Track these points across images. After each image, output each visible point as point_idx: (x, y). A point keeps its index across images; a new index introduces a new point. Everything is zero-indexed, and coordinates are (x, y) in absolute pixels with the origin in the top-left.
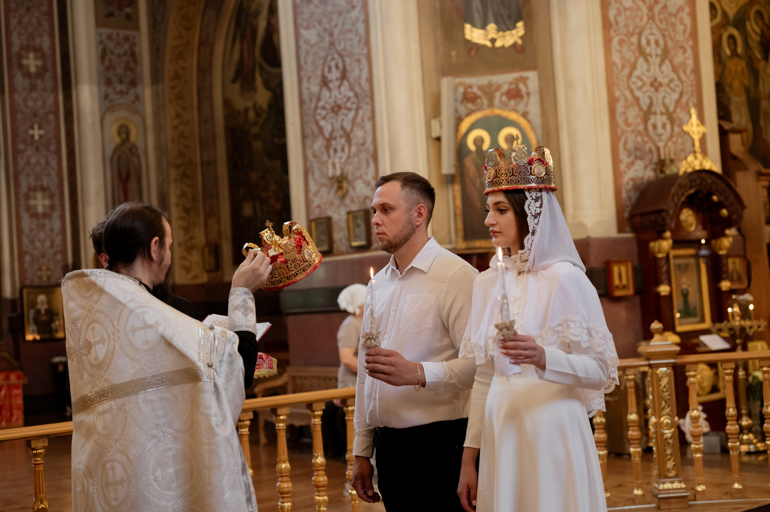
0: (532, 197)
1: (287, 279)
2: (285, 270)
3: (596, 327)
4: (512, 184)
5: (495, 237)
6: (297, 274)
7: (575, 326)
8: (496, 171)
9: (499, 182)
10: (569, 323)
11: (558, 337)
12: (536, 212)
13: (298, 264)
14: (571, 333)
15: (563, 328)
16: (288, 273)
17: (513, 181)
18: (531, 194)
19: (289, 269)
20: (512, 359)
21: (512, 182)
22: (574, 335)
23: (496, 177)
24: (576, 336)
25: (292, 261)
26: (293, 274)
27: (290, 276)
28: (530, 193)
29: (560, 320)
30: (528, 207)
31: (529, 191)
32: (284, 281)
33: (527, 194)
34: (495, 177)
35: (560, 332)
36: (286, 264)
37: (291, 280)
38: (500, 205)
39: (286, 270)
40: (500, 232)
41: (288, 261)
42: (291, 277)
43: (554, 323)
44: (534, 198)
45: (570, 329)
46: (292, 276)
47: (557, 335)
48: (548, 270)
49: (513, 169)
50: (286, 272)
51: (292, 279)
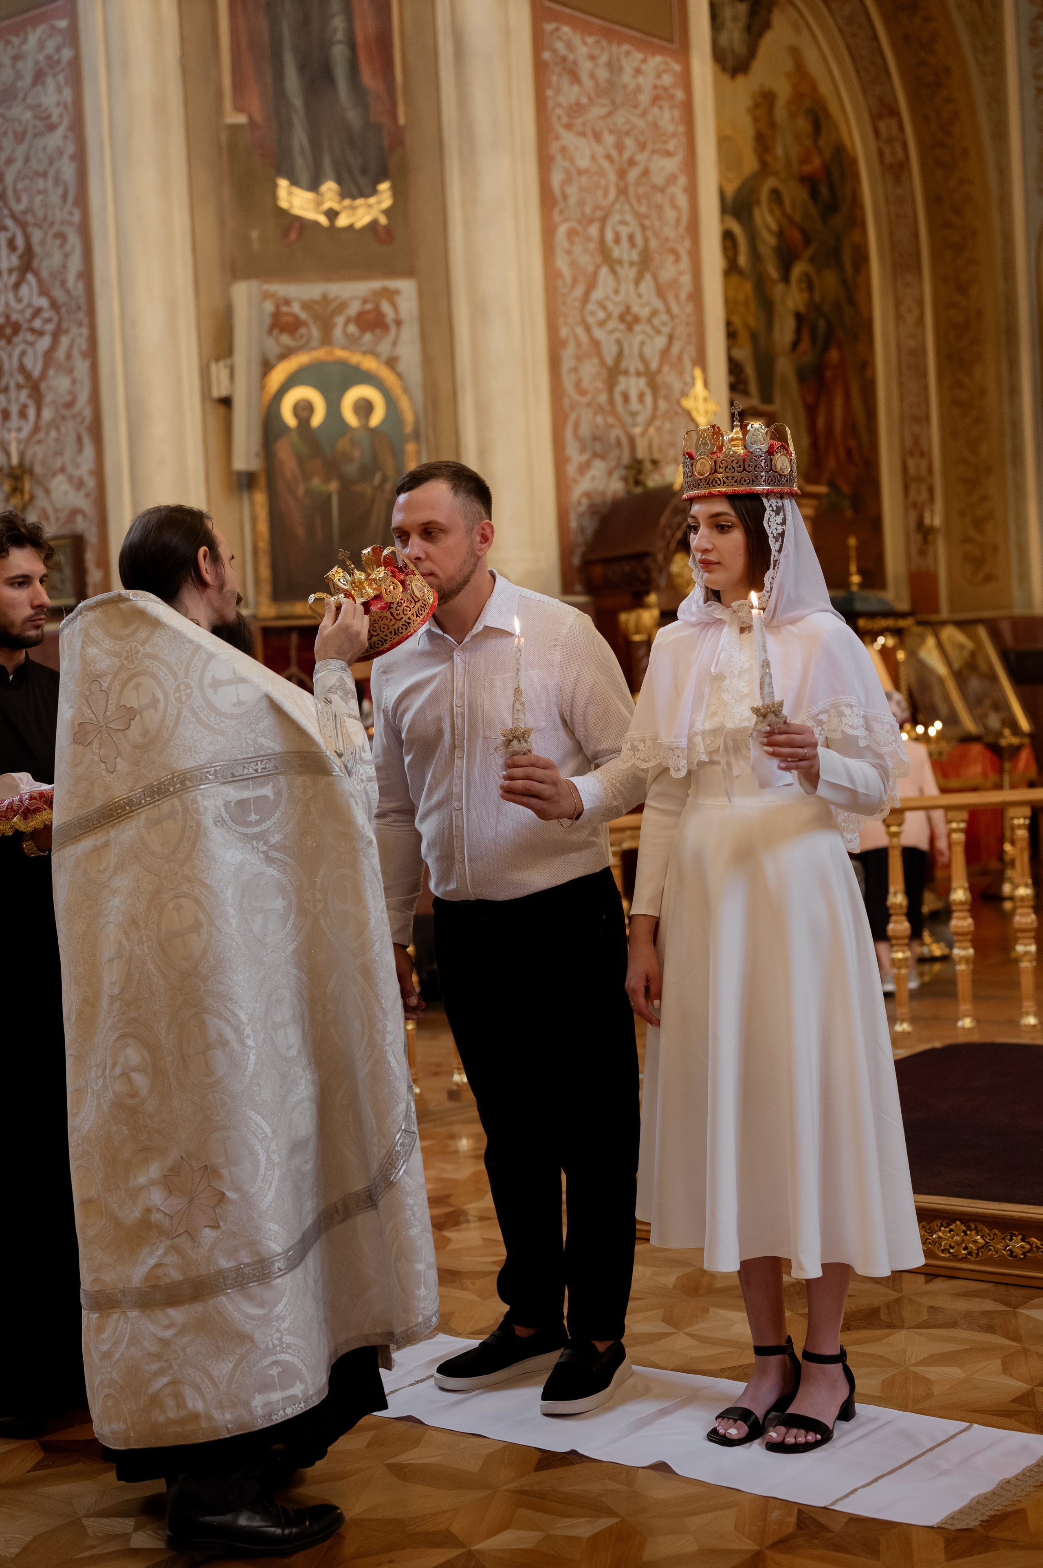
0: (772, 508)
1: (395, 634)
2: (389, 620)
3: (880, 714)
4: (742, 484)
5: (708, 572)
6: (409, 623)
7: (852, 712)
8: (715, 462)
9: (720, 481)
10: (842, 708)
11: (821, 731)
12: (778, 532)
13: (407, 607)
14: (846, 724)
15: (830, 717)
16: (394, 624)
17: (745, 481)
18: (770, 502)
19: (395, 619)
20: (781, 761)
21: (742, 482)
22: (852, 727)
23: (716, 471)
24: (855, 728)
25: (398, 603)
26: (403, 625)
27: (399, 628)
28: (769, 500)
29: (824, 704)
30: (768, 523)
31: (767, 497)
32: (391, 638)
33: (765, 501)
34: (713, 471)
35: (825, 723)
36: (388, 610)
37: (401, 635)
38: (721, 518)
39: (391, 620)
40: (718, 563)
41: (392, 605)
42: (401, 630)
43: (817, 708)
44: (775, 508)
45: (843, 719)
46: (402, 628)
47: (820, 728)
48: (800, 624)
49: (744, 461)
50: (392, 623)
51: (402, 633)
